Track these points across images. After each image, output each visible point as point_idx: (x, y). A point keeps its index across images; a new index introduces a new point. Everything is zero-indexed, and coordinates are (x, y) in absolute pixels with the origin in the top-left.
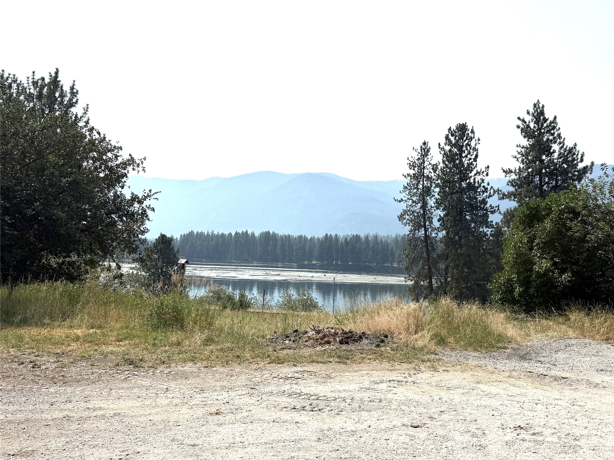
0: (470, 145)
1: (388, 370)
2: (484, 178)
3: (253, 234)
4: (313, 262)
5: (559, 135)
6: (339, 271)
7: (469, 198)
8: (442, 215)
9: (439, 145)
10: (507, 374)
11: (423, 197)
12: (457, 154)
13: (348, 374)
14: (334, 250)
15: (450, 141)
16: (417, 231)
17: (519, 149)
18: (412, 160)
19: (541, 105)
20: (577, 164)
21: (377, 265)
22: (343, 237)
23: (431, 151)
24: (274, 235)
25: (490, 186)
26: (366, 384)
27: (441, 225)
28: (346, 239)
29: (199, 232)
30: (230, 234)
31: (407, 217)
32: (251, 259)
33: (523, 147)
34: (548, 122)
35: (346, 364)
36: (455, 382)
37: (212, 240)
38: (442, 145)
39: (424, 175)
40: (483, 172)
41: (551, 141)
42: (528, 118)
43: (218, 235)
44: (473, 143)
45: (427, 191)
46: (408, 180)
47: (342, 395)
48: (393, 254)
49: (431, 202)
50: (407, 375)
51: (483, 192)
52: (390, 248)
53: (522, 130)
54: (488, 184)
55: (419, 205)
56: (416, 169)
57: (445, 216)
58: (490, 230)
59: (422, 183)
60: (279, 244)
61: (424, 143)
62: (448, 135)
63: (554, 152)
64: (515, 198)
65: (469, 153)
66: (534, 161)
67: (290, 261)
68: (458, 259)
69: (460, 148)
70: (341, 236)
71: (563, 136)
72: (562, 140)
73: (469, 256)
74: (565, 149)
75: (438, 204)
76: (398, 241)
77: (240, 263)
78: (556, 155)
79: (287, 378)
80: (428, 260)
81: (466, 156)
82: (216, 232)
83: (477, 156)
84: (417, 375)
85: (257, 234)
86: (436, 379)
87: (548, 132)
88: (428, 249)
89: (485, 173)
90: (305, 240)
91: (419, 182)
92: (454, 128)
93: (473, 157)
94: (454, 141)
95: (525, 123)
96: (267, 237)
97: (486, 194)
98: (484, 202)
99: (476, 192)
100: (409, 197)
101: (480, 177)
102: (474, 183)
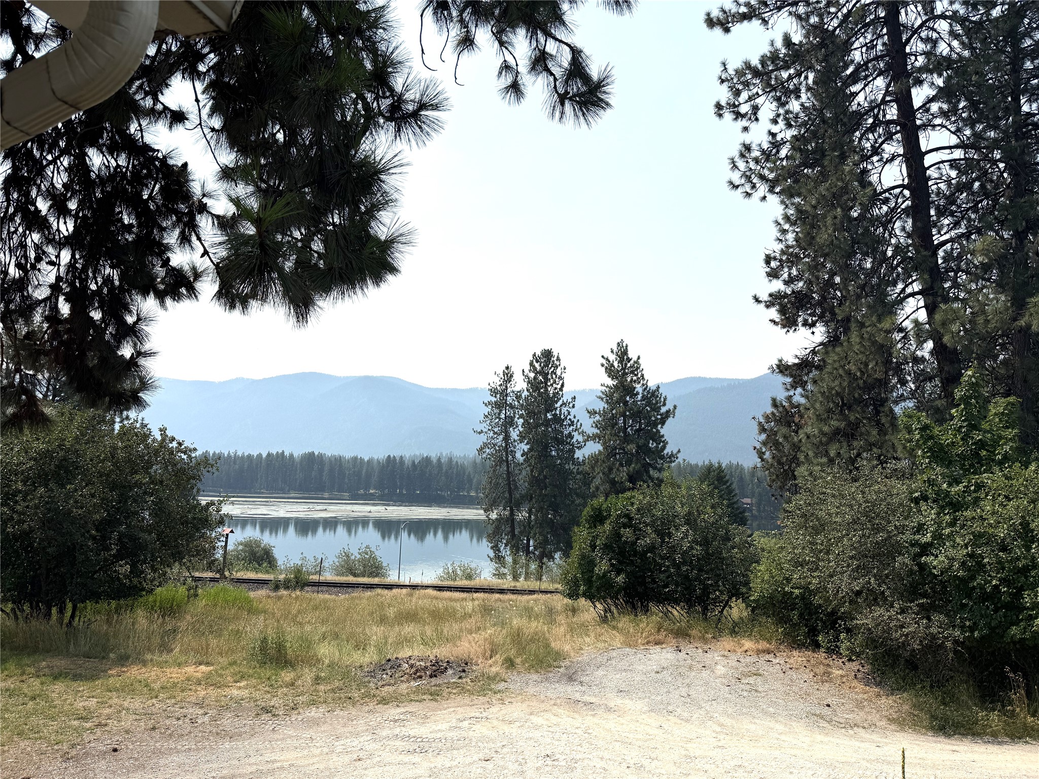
0: (555, 374)
1: (468, 705)
2: (570, 410)
3: (291, 455)
4: (371, 491)
5: (642, 375)
6: (403, 502)
7: (555, 430)
8: (526, 450)
9: (523, 371)
10: (553, 702)
11: (506, 427)
12: (542, 383)
13: (439, 712)
14: (398, 476)
15: (535, 369)
16: (498, 467)
17: (604, 388)
18: (493, 386)
19: (624, 345)
20: (659, 408)
21: (451, 494)
22: (409, 458)
23: (515, 376)
24: (321, 456)
25: (577, 418)
26: (454, 723)
27: (525, 460)
28: (414, 462)
29: (217, 452)
30: (260, 455)
31: (488, 451)
32: (287, 488)
33: (607, 387)
34: (632, 362)
35: (436, 700)
36: (515, 715)
37: (235, 463)
38: (527, 372)
39: (506, 403)
40: (569, 404)
41: (635, 381)
42: (612, 357)
43: (243, 457)
44: (558, 372)
45: (509, 422)
46: (489, 409)
47: (439, 735)
48: (470, 481)
49: (514, 434)
50: (482, 710)
51: (570, 425)
52: (467, 474)
53: (606, 368)
54: (575, 417)
55: (501, 437)
56: (498, 396)
57: (530, 450)
58: (576, 467)
59: (504, 412)
60: (326, 468)
61: (507, 368)
62: (532, 361)
63: (638, 393)
64: (600, 440)
65: (555, 382)
66: (618, 402)
67: (340, 490)
68: (542, 501)
69: (545, 375)
70: (407, 456)
71: (646, 377)
72: (645, 382)
73: (555, 496)
74: (648, 392)
75: (522, 437)
76: (476, 464)
77: (272, 493)
78: (639, 397)
79: (396, 721)
80: (510, 500)
81: (552, 385)
82: (240, 453)
83: (563, 385)
84: (490, 709)
85: (296, 455)
86: (503, 712)
87: (632, 372)
88: (510, 488)
89: (571, 405)
90: (361, 463)
91: (501, 411)
92: (538, 353)
93: (559, 386)
94: (538, 368)
95: (609, 362)
96: (311, 459)
97: (572, 427)
98: (570, 436)
99: (562, 425)
100: (490, 428)
101: (566, 409)
102: (560, 415)
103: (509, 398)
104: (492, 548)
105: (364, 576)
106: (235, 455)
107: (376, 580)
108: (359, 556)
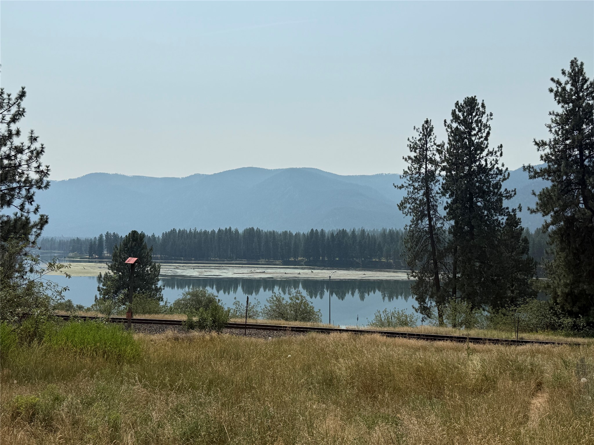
0: (480, 121)
2: (497, 158)
3: (237, 231)
4: (299, 259)
6: (325, 267)
7: (481, 181)
8: (449, 202)
9: (445, 121)
11: (427, 182)
12: (464, 133)
14: (320, 246)
15: (458, 118)
16: (420, 221)
17: (553, 117)
18: (413, 141)
21: (365, 260)
22: (328, 232)
24: (259, 232)
25: (505, 167)
27: (448, 213)
28: (332, 234)
29: (181, 230)
30: (213, 231)
31: (408, 206)
32: (235, 257)
33: (557, 115)
34: (588, 83)
37: (195, 237)
38: (449, 122)
39: (426, 158)
40: (496, 152)
42: (563, 79)
43: (200, 233)
44: (484, 119)
45: (431, 176)
46: (408, 164)
48: (381, 249)
49: (436, 188)
51: (497, 174)
53: (555, 94)
54: (503, 165)
55: (422, 192)
56: (418, 151)
57: (454, 202)
58: (505, 218)
59: (424, 166)
60: (263, 240)
61: (427, 122)
62: (455, 110)
64: (550, 176)
65: (480, 131)
67: (275, 258)
69: (469, 125)
75: (445, 189)
76: (385, 235)
77: (224, 261)
80: (433, 253)
81: (476, 134)
82: (198, 230)
83: (488, 133)
85: (241, 231)
87: (589, 95)
88: (433, 241)
89: (498, 154)
90: (290, 236)
91: (421, 166)
92: (461, 102)
93: (484, 135)
94: (461, 118)
95: (560, 84)
96: (251, 233)
97: (499, 176)
98: (498, 186)
99: (487, 175)
100: (411, 182)
101: (492, 158)
102: (486, 164)
103: (429, 153)
104: (417, 299)
105: (296, 320)
106: (195, 231)
107: (308, 325)
108: (290, 301)
